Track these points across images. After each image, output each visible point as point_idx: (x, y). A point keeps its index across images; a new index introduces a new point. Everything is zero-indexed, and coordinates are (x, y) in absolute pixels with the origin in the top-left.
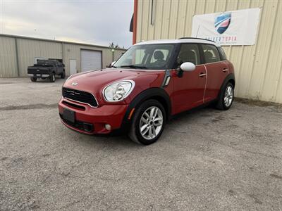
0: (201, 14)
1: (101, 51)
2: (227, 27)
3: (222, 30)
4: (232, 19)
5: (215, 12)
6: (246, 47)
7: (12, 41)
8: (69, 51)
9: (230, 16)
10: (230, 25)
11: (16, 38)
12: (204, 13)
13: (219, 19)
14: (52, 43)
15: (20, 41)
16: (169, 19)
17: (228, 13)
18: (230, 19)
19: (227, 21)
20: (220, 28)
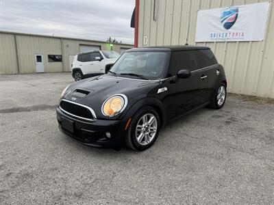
0: (206, 9)
1: (100, 46)
3: (228, 26)
4: (239, 13)
5: (221, 7)
6: (254, 43)
7: (12, 37)
8: (68, 46)
9: (237, 11)
10: (237, 20)
11: (15, 34)
12: (210, 8)
13: (225, 14)
14: (51, 39)
15: (19, 38)
16: (173, 14)
17: (234, 7)
18: (237, 15)
19: (234, 16)
20: (226, 23)
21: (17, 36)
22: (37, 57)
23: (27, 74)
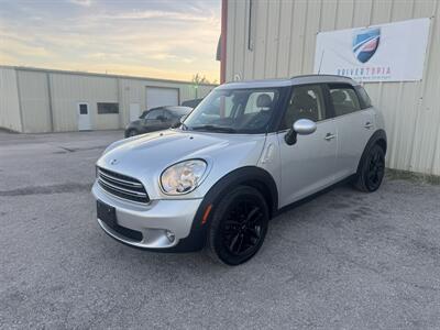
0: (330, 30)
1: (178, 89)
2: (373, 52)
3: (365, 57)
4: (382, 36)
5: (352, 27)
6: (407, 85)
8: (128, 89)
9: (378, 32)
12: (335, 29)
13: (360, 38)
15: (53, 78)
18: (378, 39)
19: (374, 40)
20: (361, 53)
21: (51, 75)
22: (81, 106)
23: (65, 132)
